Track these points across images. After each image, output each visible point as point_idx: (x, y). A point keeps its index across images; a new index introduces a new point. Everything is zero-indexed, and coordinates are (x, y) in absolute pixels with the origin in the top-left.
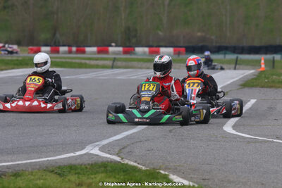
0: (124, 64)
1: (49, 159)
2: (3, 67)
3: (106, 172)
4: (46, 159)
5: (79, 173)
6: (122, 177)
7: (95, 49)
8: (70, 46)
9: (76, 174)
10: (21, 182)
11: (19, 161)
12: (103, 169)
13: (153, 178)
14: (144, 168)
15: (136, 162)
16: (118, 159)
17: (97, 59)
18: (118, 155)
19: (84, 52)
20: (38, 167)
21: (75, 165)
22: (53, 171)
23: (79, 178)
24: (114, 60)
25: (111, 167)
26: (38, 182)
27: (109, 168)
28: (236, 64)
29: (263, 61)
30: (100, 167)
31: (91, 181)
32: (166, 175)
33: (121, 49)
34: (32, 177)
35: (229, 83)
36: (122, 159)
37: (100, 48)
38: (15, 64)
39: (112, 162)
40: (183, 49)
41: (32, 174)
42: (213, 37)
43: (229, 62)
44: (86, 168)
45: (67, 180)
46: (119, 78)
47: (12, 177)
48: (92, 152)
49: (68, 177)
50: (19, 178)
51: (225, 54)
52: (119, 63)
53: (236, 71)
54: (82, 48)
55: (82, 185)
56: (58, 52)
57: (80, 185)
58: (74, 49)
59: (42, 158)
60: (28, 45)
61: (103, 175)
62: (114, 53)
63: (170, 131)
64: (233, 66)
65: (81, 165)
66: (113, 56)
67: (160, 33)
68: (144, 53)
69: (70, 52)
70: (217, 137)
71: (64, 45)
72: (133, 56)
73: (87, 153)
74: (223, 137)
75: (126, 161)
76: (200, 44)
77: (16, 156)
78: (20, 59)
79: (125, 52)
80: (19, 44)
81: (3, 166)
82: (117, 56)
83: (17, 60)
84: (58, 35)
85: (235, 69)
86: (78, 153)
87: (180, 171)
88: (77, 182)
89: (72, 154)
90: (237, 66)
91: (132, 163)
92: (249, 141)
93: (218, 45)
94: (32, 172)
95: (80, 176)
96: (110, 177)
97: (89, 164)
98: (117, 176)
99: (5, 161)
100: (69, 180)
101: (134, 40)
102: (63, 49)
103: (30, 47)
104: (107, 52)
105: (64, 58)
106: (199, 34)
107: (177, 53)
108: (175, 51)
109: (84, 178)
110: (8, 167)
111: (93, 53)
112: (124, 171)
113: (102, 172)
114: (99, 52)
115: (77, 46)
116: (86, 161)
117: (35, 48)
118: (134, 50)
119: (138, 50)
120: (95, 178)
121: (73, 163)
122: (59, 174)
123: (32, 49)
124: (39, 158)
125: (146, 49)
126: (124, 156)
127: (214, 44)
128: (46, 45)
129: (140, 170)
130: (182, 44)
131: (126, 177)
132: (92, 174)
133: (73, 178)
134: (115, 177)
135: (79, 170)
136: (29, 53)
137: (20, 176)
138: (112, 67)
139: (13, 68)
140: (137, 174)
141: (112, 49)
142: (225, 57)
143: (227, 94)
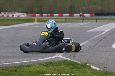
0: (70, 20)
1: (41, 59)
2: (21, 22)
3: (65, 65)
4: (40, 60)
5: (54, 65)
6: (72, 67)
7: (57, 15)
8: (47, 13)
9: (52, 66)
10: (31, 69)
11: (29, 60)
12: (64, 63)
13: (84, 67)
14: (80, 63)
15: (77, 61)
16: (69, 59)
17: (59, 19)
18: (69, 58)
19: (53, 16)
20: (37, 63)
21: (52, 62)
22: (43, 65)
23: (54, 67)
24: (66, 19)
25: (67, 63)
26: (37, 69)
27: (66, 63)
30: (62, 63)
31: (59, 68)
32: (89, 66)
33: (68, 14)
34: (35, 67)
35: (113, 28)
36: (71, 59)
37: (60, 14)
38: (25, 21)
39: (67, 60)
40: (94, 14)
41: (35, 66)
42: (106, 9)
44: (57, 63)
45: (49, 68)
46: (68, 26)
47: (27, 67)
48: (59, 57)
49: (50, 67)
50: (30, 67)
51: (111, 16)
52: (68, 20)
54: (52, 14)
55: (55, 70)
56: (42, 16)
57: (54, 70)
58: (49, 15)
59: (39, 59)
60: (30, 13)
61: (64, 66)
62: (66, 16)
63: (90, 48)
65: (55, 62)
66: (65, 17)
67: (84, 8)
68: (78, 16)
69: (48, 16)
70: (109, 50)
71: (45, 13)
72: (73, 18)
73: (57, 57)
74: (112, 50)
75: (73, 60)
76: (101, 12)
77: (28, 58)
78: (27, 19)
79: (70, 16)
80: (27, 13)
81: (23, 62)
82: (67, 18)
83: (26, 19)
84: (42, 9)
86: (53, 57)
87: (95, 64)
88: (53, 69)
89: (51, 58)
91: (75, 61)
93: (108, 12)
94: (35, 65)
95: (54, 66)
96: (67, 67)
97: (58, 62)
98: (70, 67)
99: (24, 61)
100: (50, 68)
101: (73, 11)
102: (45, 15)
103: (31, 14)
104: (62, 16)
105: (45, 18)
106: (100, 8)
107: (91, 16)
108: (90, 15)
109: (56, 67)
110: (25, 63)
111: (57, 16)
112: (72, 64)
113: (63, 65)
114: (59, 16)
115: (50, 14)
116: (57, 60)
117: (33, 14)
118: (73, 15)
119: (75, 15)
120: (61, 67)
121: (51, 61)
122: (46, 66)
123: (32, 15)
124: (37, 59)
126: (71, 58)
127: (107, 12)
128: (38, 13)
129: (79, 64)
130: (93, 12)
131: (73, 67)
132: (59, 66)
133: (52, 67)
134: (69, 67)
135: (54, 64)
136: (31, 16)
137: (30, 66)
138: (65, 22)
139: (25, 23)
140: (77, 65)
141: (64, 15)
142: (111, 17)
143: (112, 32)
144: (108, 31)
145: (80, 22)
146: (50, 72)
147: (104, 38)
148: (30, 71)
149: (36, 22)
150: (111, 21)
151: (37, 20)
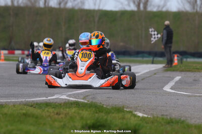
8: (23, 50)
16: (85, 101)
21: (50, 103)
22: (32, 106)
36: (88, 101)
48: (61, 97)
55: (60, 114)
56: (14, 53)
57: (57, 114)
58: (26, 52)
65: (55, 103)
69: (23, 54)
71: (18, 50)
73: (58, 98)
88: (56, 112)
89: (45, 98)
92: (189, 96)
98: (89, 110)
128: (4, 49)
133: (51, 110)
142: (143, 59)
143: (155, 74)
144: (147, 73)
146: (49, 116)
147: (142, 80)
148: (6, 114)
149: (3, 60)
151: (4, 57)
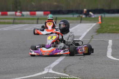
24: (14, 19)
28: (81, 20)
29: (100, 18)
33: (14, 13)
37: (2, 12)
40: (49, 12)
43: (77, 19)
51: (73, 14)
53: (82, 24)
62: (11, 15)
64: (79, 21)
68: (27, 15)
85: (81, 23)
90: (82, 21)
101: (19, 8)
104: (6, 15)
108: (44, 14)
114: (2, 15)
119: (24, 13)
125: (28, 13)
138: (13, 23)
141: (9, 13)
142: (73, 16)
145: (33, 23)
150: (75, 21)
